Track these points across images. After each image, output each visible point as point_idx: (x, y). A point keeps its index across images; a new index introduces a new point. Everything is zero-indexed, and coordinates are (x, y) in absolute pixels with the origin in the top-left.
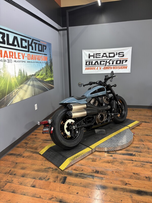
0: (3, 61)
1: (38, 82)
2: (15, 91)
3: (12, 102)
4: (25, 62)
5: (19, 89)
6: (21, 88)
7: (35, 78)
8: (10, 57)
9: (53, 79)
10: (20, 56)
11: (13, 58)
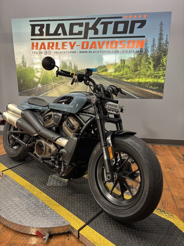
0: (38, 53)
1: (102, 81)
2: (53, 85)
3: (45, 94)
4: (74, 52)
5: (58, 83)
6: (63, 83)
7: (97, 74)
8: (48, 49)
9: (163, 81)
10: (66, 46)
11: (52, 49)
